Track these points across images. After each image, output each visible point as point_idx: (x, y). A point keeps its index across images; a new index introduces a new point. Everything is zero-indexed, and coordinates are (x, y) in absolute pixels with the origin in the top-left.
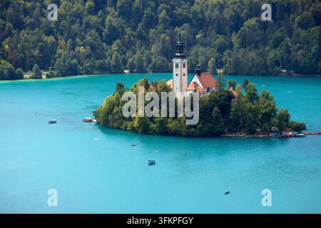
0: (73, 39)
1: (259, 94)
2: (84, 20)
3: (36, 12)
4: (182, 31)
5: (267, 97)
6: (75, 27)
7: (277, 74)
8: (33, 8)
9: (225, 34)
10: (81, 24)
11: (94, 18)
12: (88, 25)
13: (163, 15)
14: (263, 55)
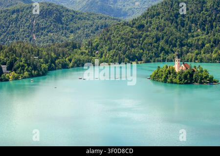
0: (149, 51)
1: (204, 70)
2: (153, 45)
3: (137, 42)
4: (185, 48)
5: (206, 71)
6: (150, 47)
7: (216, 62)
8: (136, 41)
9: (198, 49)
10: (152, 46)
11: (156, 44)
12: (154, 46)
13: (178, 43)
14: (211, 56)
